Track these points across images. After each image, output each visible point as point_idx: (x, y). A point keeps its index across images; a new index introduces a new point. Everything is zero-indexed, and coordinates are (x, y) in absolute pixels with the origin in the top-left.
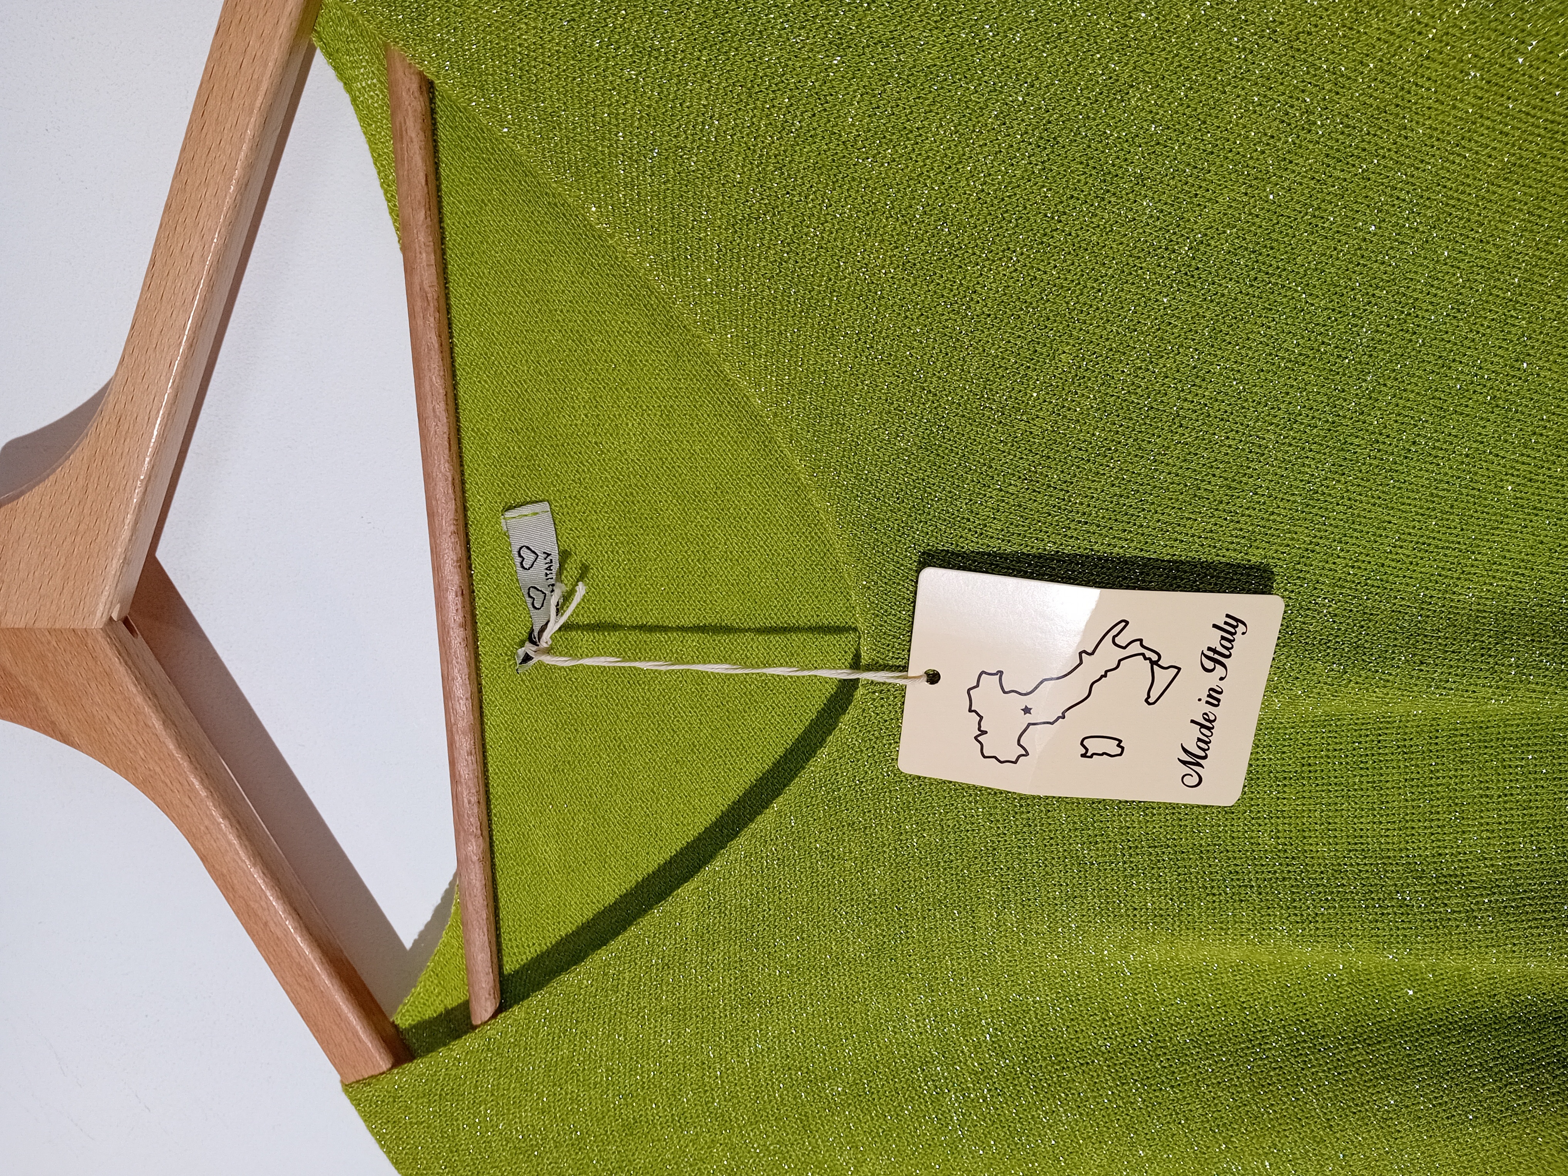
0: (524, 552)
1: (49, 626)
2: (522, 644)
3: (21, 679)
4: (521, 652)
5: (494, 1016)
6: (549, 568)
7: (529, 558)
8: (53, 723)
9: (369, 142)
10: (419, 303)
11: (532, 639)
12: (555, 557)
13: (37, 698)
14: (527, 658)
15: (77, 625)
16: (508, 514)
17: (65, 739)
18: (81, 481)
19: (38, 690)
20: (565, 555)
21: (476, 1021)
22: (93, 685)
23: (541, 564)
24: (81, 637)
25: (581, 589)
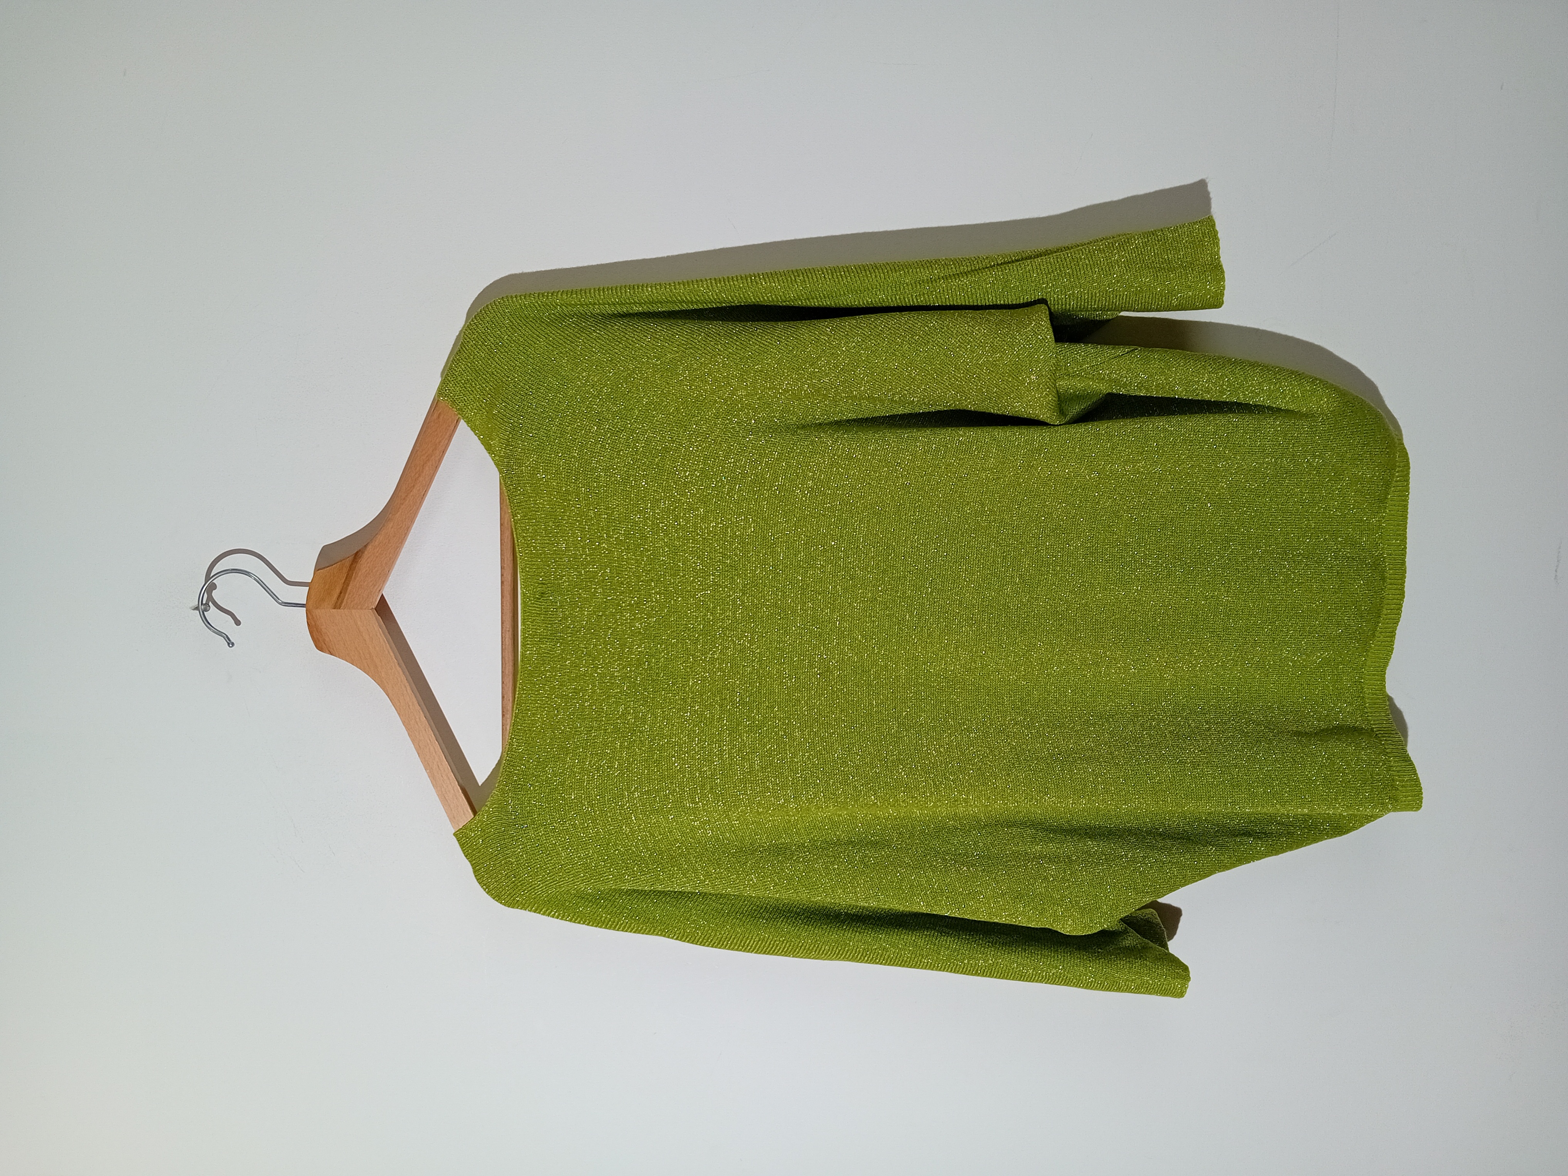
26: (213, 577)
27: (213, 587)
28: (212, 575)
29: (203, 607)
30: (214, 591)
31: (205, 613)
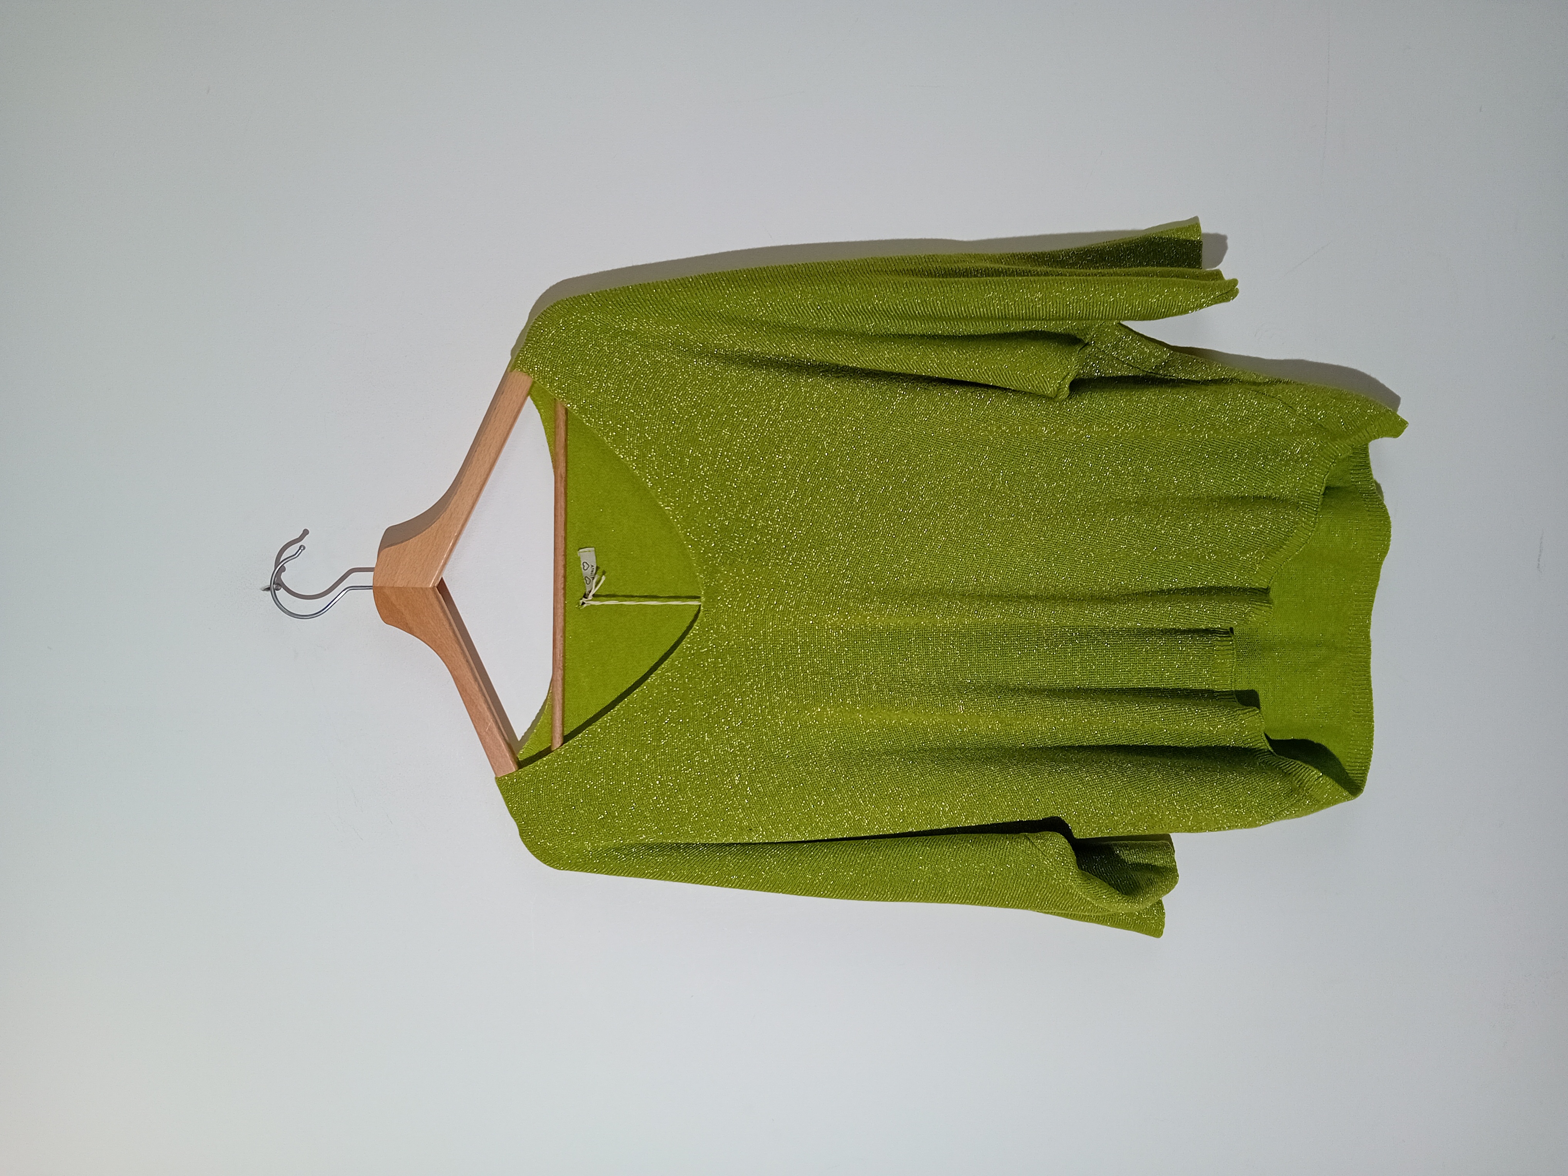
0: (585, 564)
1: (413, 586)
2: (581, 599)
3: (398, 607)
4: (581, 601)
5: (562, 745)
6: (592, 571)
7: (586, 566)
8: (407, 624)
9: (545, 429)
10: (559, 478)
11: (585, 596)
12: (595, 567)
13: (403, 614)
14: (583, 603)
15: (424, 586)
16: (581, 550)
17: (411, 632)
18: (434, 535)
19: (403, 611)
20: (597, 568)
21: (553, 750)
22: (426, 609)
23: (590, 569)
24: (424, 590)
25: (604, 578)
26: (282, 561)
27: (283, 569)
28: (281, 561)
29: (274, 586)
30: (283, 573)
31: (276, 591)
